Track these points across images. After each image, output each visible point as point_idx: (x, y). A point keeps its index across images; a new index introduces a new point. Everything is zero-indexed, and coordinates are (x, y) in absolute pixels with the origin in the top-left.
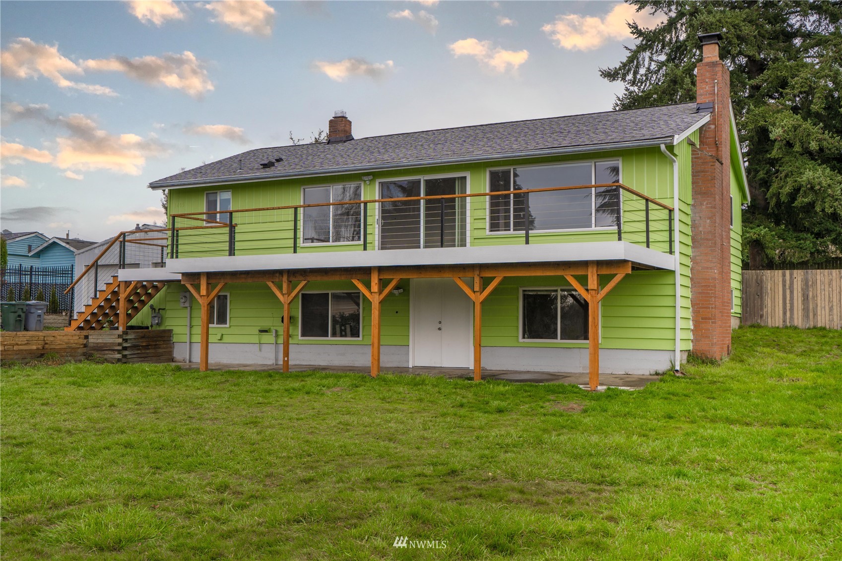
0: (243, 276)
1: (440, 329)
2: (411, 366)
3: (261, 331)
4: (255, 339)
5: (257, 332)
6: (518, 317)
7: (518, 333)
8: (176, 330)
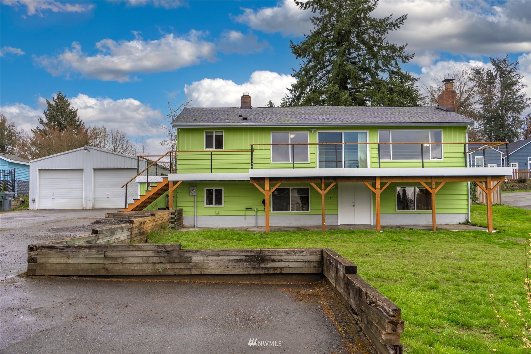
0: (295, 179)
1: (353, 206)
2: (339, 225)
3: (246, 209)
4: (242, 213)
5: (245, 210)
6: (395, 200)
7: (396, 207)
8: (184, 209)
